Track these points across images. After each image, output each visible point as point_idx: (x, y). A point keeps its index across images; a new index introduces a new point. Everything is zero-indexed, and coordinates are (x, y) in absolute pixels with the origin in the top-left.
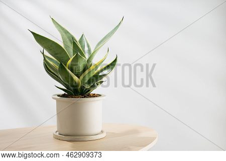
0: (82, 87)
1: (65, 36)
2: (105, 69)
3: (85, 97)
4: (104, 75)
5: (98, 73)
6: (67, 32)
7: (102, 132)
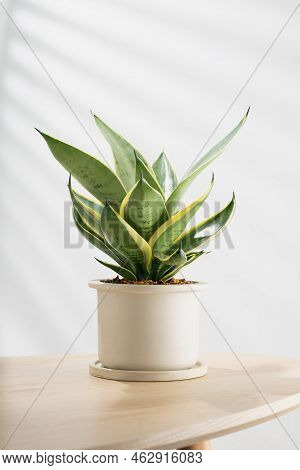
0: (155, 262)
1: (122, 152)
2: (208, 223)
3: (160, 283)
4: (206, 238)
5: (193, 232)
6: (125, 144)
7: (198, 364)
